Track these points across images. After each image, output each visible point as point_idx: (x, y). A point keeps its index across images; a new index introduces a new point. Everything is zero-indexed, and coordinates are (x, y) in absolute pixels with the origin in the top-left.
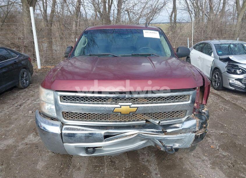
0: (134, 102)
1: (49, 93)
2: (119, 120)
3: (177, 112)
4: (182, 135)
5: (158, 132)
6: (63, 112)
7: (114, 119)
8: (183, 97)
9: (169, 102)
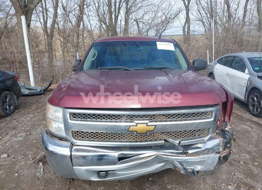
0: (152, 119)
1: (58, 110)
2: (134, 140)
3: (199, 130)
4: (205, 156)
5: (178, 153)
6: (72, 131)
7: (129, 139)
8: (206, 114)
9: (190, 120)
